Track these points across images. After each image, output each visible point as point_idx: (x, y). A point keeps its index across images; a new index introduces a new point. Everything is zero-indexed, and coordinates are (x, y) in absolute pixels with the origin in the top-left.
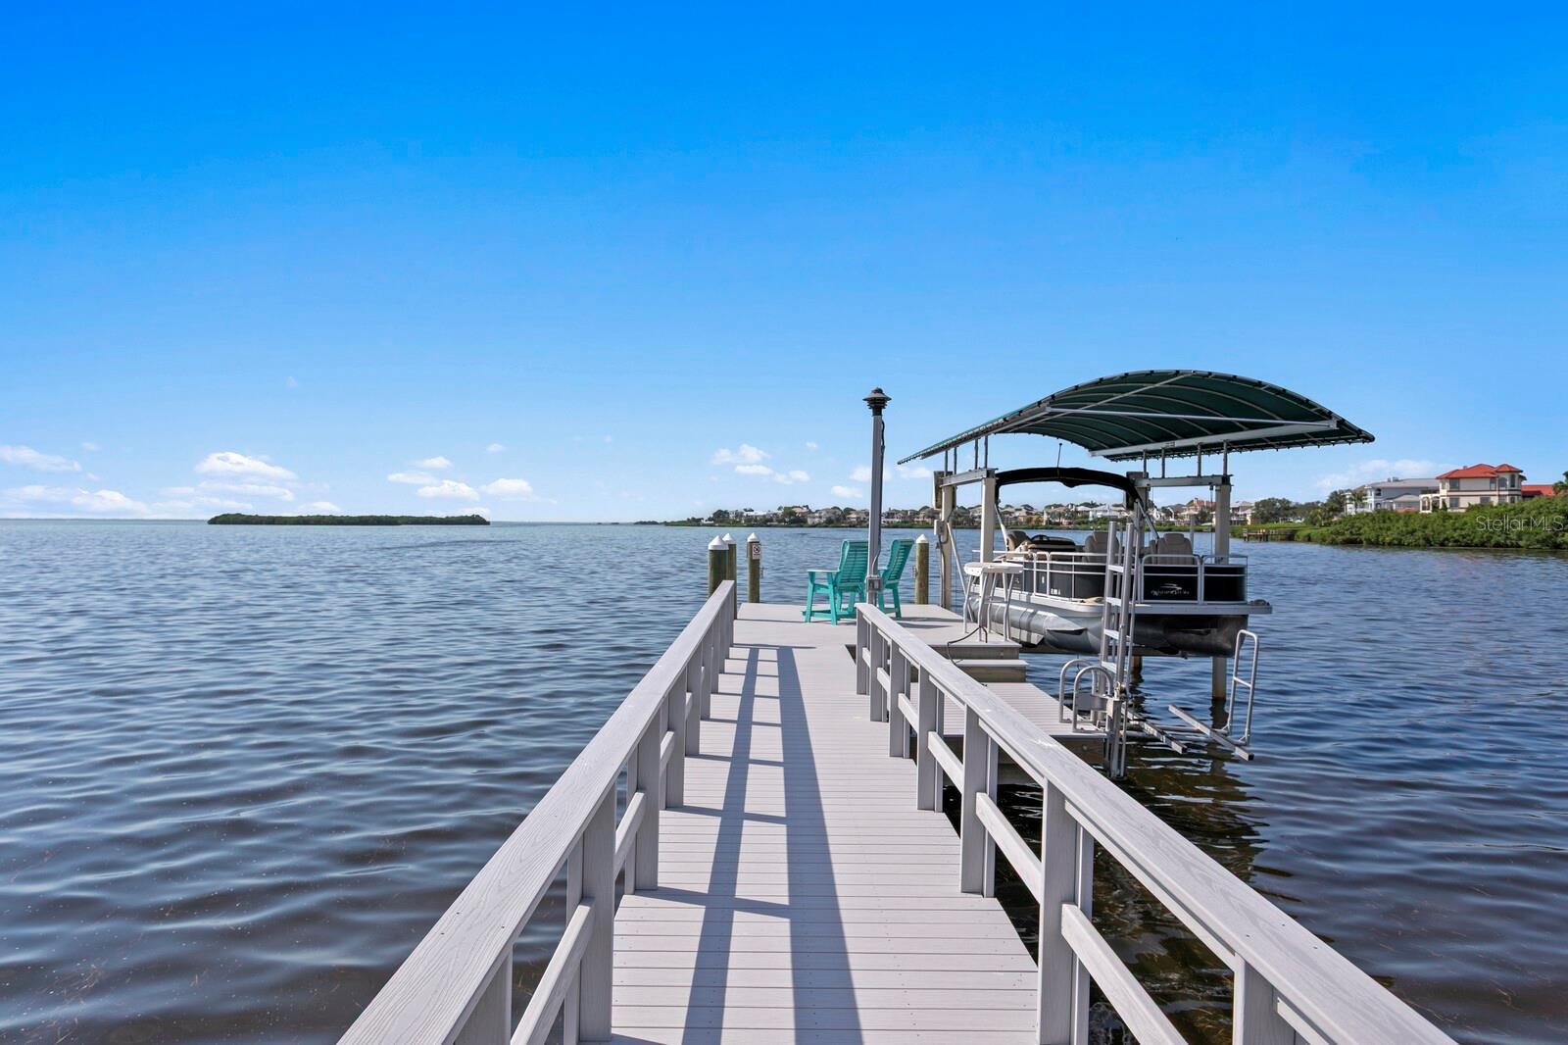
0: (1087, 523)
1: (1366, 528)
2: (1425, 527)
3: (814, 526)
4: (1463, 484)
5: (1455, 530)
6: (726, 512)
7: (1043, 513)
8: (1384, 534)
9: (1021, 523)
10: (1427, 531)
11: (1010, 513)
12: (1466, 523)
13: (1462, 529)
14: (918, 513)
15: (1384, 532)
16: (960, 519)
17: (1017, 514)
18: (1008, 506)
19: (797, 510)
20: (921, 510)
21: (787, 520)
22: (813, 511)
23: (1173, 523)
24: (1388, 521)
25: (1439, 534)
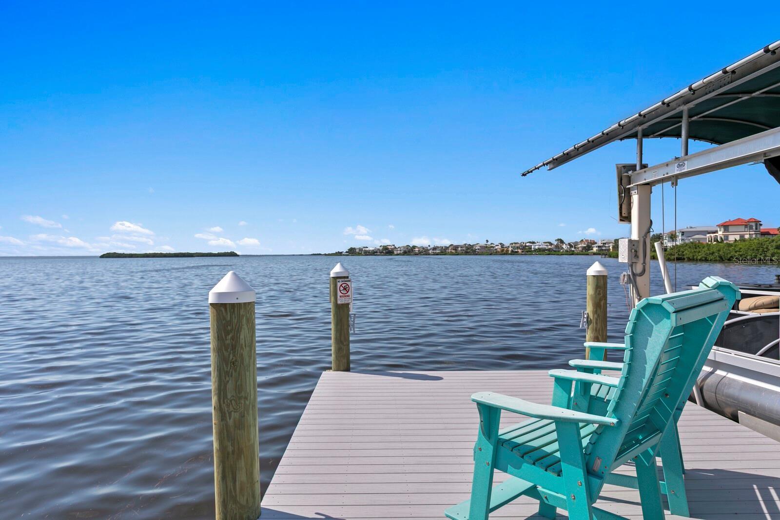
0: (531, 251)
1: (686, 252)
2: (719, 251)
3: (397, 255)
4: (731, 229)
5: (736, 252)
6: (354, 249)
7: (509, 247)
8: (697, 255)
9: (499, 252)
10: (721, 253)
11: (493, 247)
12: (741, 248)
13: (739, 252)
14: (448, 248)
15: (697, 253)
16: (469, 251)
17: (497, 247)
18: (492, 244)
19: (389, 247)
20: (449, 246)
21: (384, 252)
22: (397, 247)
23: (573, 251)
24: (698, 248)
25: (727, 254)
